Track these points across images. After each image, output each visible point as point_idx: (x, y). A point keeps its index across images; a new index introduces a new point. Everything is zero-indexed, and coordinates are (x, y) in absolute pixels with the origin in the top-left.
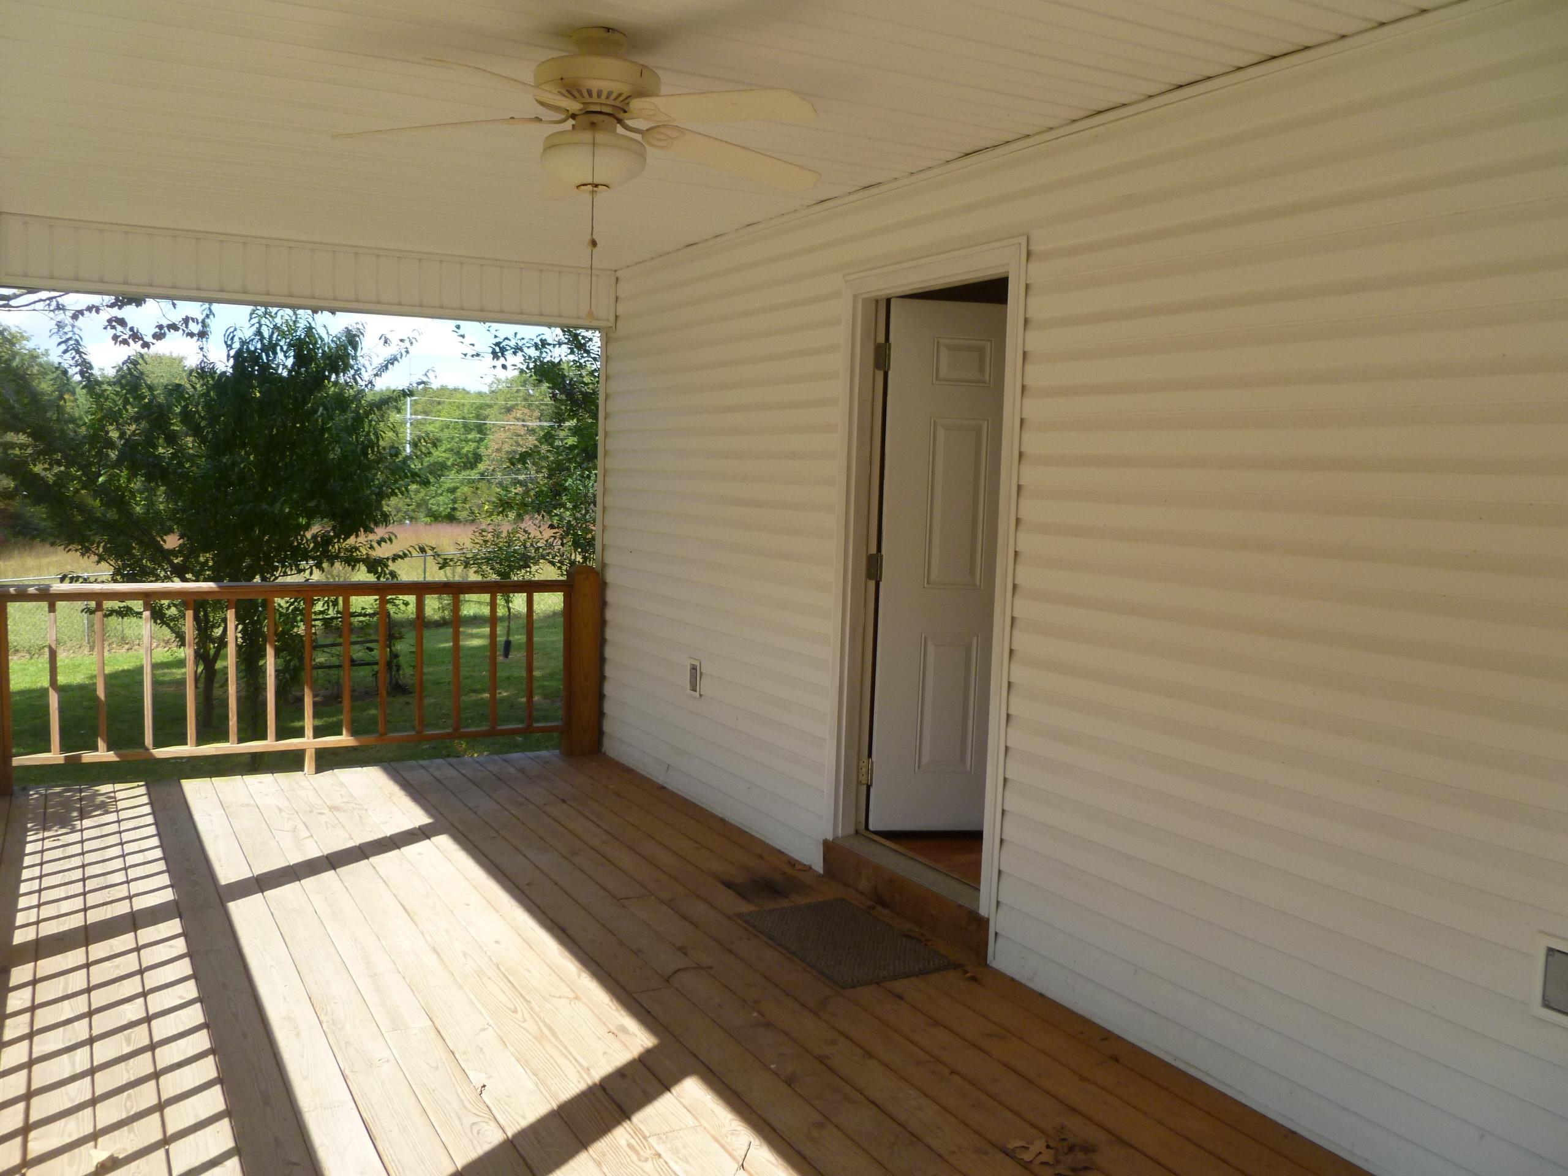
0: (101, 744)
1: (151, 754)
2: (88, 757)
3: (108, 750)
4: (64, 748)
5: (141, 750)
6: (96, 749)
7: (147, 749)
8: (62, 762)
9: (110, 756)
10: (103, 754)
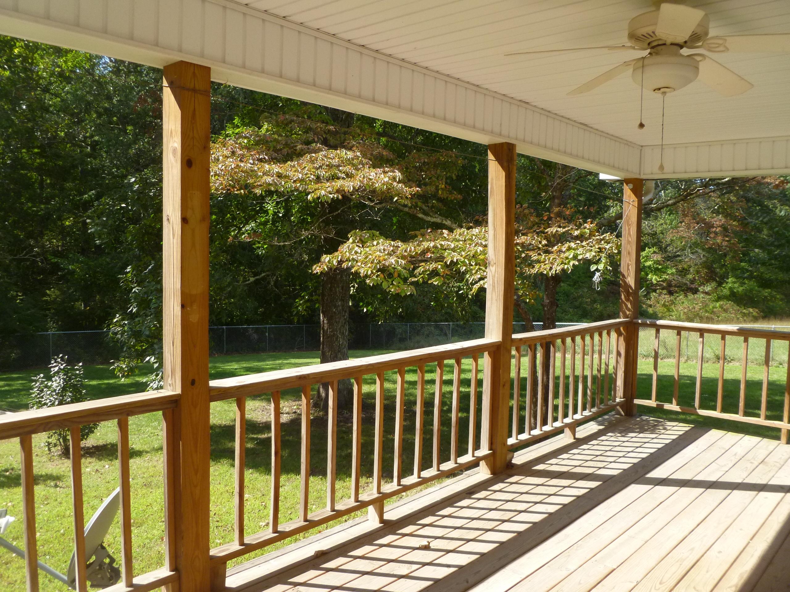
0: (674, 401)
1: (697, 412)
2: (667, 406)
3: (677, 405)
4: (657, 400)
5: (691, 409)
6: (671, 403)
7: (696, 409)
8: (655, 406)
9: (677, 408)
10: (673, 407)
